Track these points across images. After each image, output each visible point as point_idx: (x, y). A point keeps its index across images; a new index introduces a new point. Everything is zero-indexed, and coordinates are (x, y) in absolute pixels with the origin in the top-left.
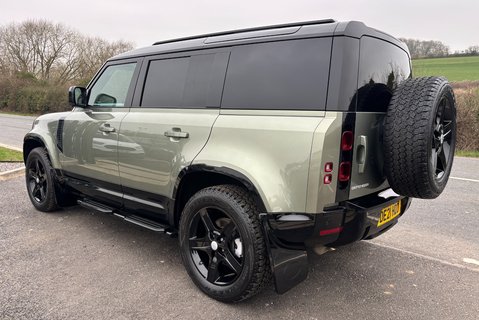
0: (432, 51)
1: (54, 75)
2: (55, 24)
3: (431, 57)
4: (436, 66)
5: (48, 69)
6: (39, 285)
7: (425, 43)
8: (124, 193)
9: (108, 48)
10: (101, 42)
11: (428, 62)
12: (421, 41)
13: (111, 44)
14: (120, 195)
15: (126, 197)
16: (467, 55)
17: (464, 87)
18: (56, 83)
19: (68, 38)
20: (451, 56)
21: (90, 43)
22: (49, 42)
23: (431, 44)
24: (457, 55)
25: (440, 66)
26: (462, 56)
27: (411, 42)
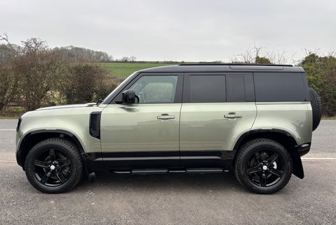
0: (102, 58)
7: (97, 52)
8: (180, 156)
12: (95, 51)
14: (178, 158)
15: (182, 158)
16: (122, 62)
23: (100, 54)
24: (117, 62)
26: (120, 62)
27: (89, 51)
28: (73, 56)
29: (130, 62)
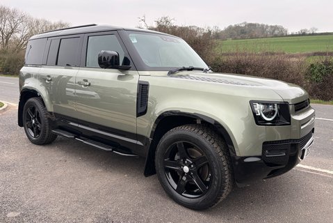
0: (276, 32)
1: (11, 46)
2: (11, 9)
3: (276, 36)
4: (278, 42)
5: (7, 41)
6: (17, 187)
7: (271, 27)
9: (51, 27)
10: (45, 22)
11: (273, 39)
12: (269, 25)
13: (53, 23)
16: (299, 35)
17: (297, 56)
18: (14, 51)
19: (22, 19)
20: (289, 36)
21: (38, 23)
22: (7, 22)
23: (275, 28)
24: (292, 35)
25: (282, 42)
26: (296, 35)
27: (263, 26)
28: (245, 33)
29: (310, 35)
